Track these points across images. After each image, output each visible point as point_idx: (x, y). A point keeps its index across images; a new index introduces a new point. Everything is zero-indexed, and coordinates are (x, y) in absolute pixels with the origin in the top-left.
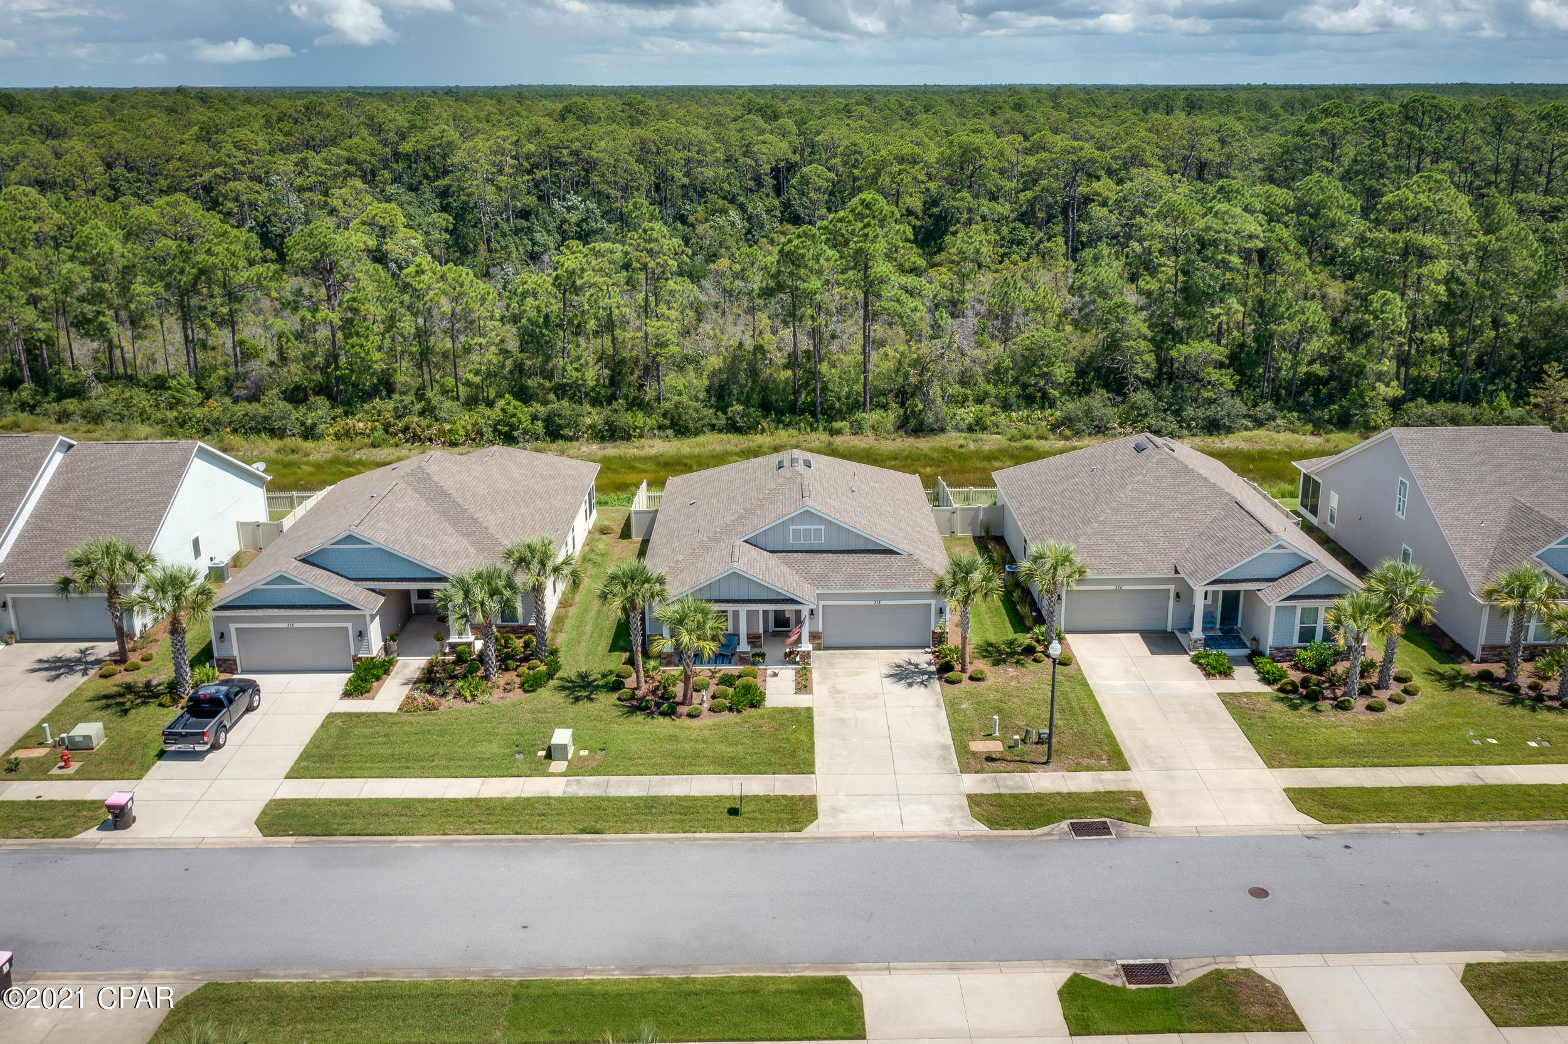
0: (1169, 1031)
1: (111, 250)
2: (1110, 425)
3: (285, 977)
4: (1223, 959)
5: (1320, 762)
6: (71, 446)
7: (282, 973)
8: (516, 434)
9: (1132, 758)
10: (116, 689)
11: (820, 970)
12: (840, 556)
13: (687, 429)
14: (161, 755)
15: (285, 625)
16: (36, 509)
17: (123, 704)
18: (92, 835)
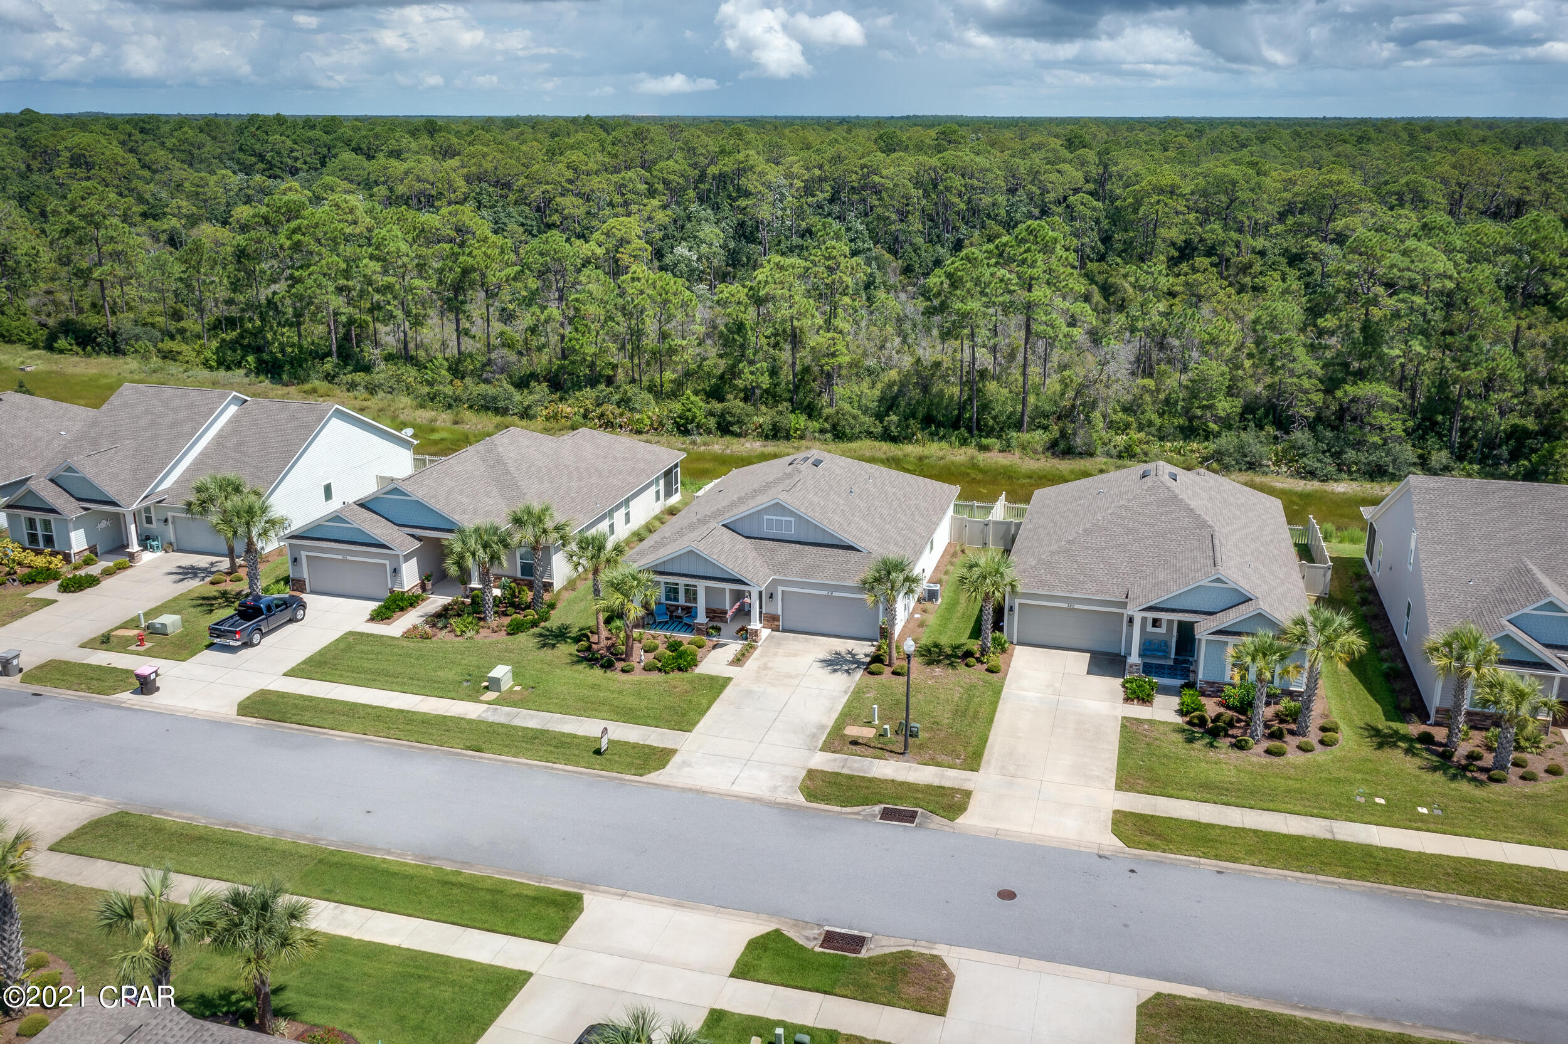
0: (818, 991)
1: (399, 249)
2: (1265, 462)
3: (175, 817)
4: (923, 943)
5: (1174, 793)
6: (246, 401)
7: (176, 813)
8: (689, 427)
9: (989, 762)
10: (215, 594)
11: (568, 886)
12: (807, 547)
13: (844, 434)
14: (210, 646)
15: (340, 557)
16: (206, 448)
17: (212, 605)
18: (126, 697)
